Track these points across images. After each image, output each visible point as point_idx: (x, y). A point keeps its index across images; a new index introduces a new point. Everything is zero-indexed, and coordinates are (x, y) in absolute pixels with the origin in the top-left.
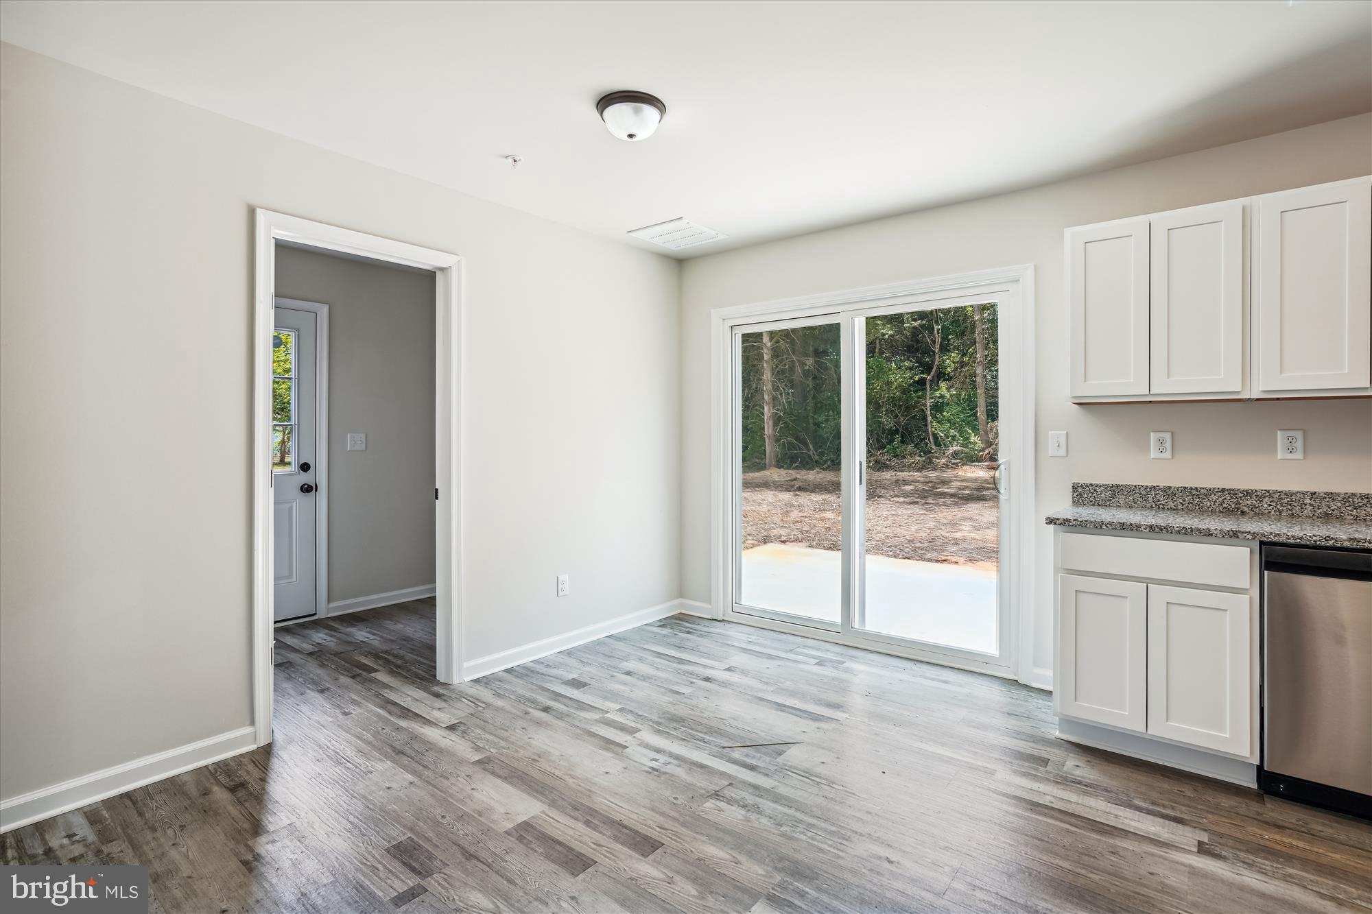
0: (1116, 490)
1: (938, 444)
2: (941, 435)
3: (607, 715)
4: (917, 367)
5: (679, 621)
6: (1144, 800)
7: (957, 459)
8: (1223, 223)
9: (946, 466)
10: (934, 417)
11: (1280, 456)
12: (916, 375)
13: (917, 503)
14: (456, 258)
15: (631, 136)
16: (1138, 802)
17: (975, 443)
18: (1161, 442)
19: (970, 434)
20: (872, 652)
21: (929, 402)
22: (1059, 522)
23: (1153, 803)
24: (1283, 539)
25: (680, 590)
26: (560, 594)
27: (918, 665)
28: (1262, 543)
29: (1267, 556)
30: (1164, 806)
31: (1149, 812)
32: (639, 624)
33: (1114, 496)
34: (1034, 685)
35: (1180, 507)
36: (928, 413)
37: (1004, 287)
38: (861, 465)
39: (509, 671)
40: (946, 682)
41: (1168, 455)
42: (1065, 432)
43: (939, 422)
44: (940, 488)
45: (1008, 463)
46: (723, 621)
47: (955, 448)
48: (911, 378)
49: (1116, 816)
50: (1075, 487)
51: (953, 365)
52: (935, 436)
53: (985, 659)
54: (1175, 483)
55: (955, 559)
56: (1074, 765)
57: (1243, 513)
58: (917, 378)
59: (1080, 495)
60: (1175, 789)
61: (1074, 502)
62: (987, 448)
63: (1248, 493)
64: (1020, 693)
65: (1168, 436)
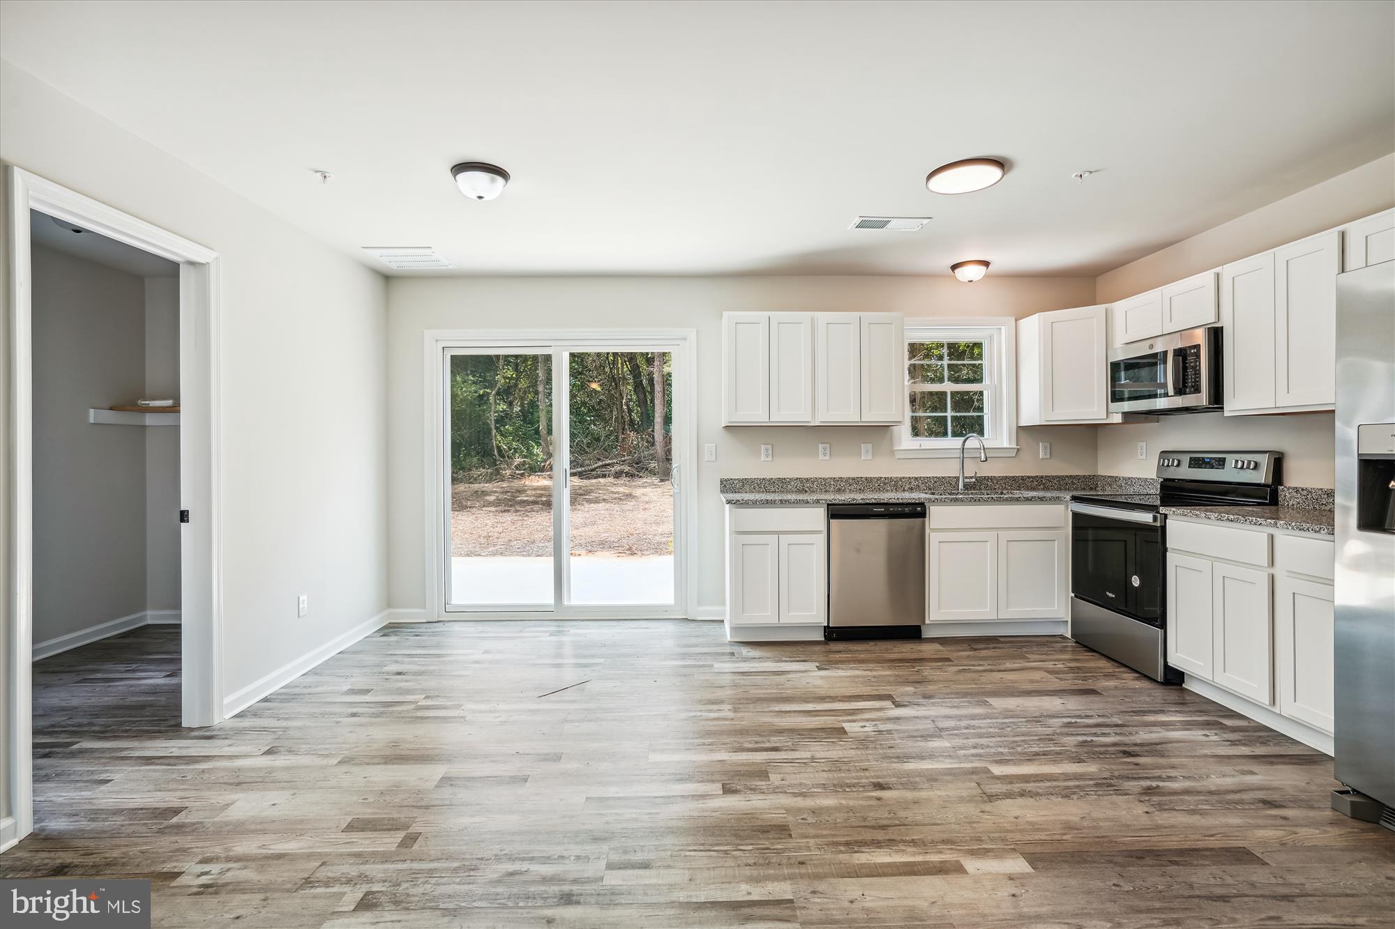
0: (744, 482)
1: (502, 455)
2: (504, 447)
3: (419, 704)
4: (481, 381)
5: (391, 629)
6: (786, 657)
7: (521, 470)
8: (803, 325)
9: (513, 476)
10: (497, 428)
11: (820, 458)
12: (481, 389)
13: (508, 511)
14: (213, 255)
15: (480, 197)
16: (783, 659)
17: (538, 455)
18: (767, 450)
19: (532, 446)
20: (582, 620)
21: (493, 416)
22: (733, 502)
23: (791, 657)
24: (837, 502)
25: (389, 599)
26: (301, 614)
27: (621, 622)
28: (828, 505)
29: (831, 512)
30: (795, 657)
31: (791, 661)
32: (361, 638)
33: (743, 486)
34: (699, 618)
35: (777, 490)
36: (493, 426)
37: (678, 342)
38: (566, 472)
39: (265, 700)
40: (647, 628)
41: (770, 459)
42: (714, 445)
43: (502, 435)
44: (518, 497)
45: (679, 467)
46: (438, 622)
47: (518, 460)
48: (476, 392)
49: (780, 667)
50: (722, 482)
51: (503, 381)
52: (499, 448)
53: (665, 608)
54: (775, 476)
55: (578, 552)
56: (745, 651)
57: (806, 491)
58: (481, 392)
59: (725, 486)
60: (795, 649)
61: (721, 491)
62: (548, 459)
63: (807, 480)
64: (693, 625)
65: (770, 447)
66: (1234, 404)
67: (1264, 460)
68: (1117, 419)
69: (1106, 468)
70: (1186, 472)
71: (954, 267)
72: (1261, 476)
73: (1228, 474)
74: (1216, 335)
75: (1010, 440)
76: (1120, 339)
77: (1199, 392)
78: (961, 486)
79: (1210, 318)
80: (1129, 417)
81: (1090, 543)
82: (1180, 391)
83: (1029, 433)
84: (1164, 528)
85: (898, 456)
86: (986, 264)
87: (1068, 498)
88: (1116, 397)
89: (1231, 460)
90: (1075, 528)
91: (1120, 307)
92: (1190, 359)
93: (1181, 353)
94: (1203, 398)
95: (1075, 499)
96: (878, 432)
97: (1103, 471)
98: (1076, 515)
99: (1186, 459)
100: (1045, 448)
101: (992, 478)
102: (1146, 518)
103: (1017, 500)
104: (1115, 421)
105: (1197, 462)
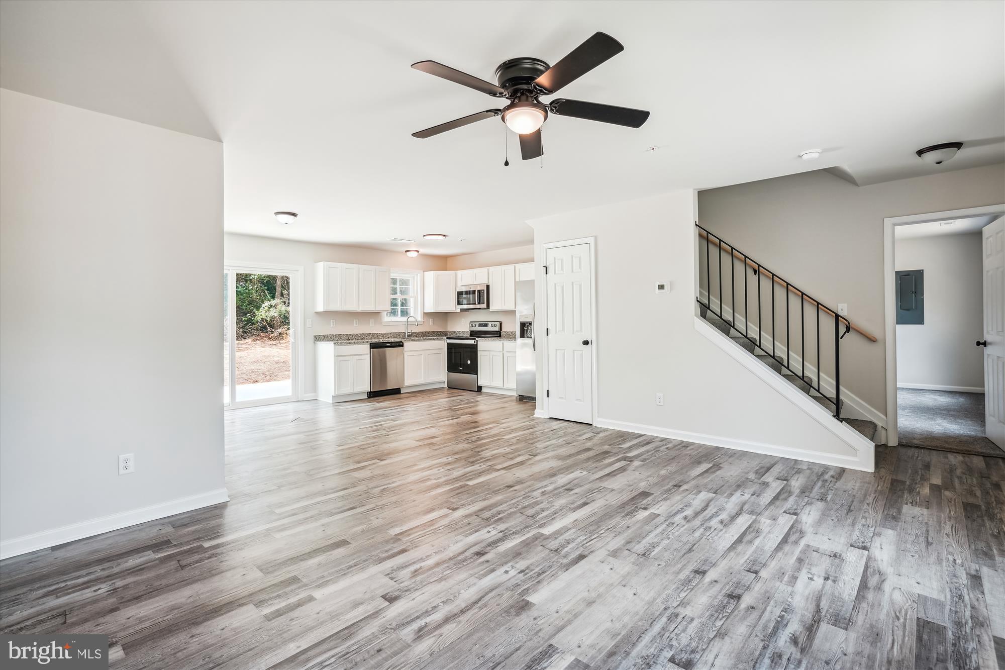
8: (355, 270)
11: (354, 325)
18: (333, 322)
22: (336, 344)
28: (370, 343)
29: (372, 346)
33: (324, 338)
34: (305, 399)
35: (338, 339)
37: (294, 272)
41: (334, 326)
42: (311, 320)
50: (315, 336)
53: (288, 397)
57: (353, 339)
59: (317, 338)
61: (314, 341)
66: (492, 308)
67: (498, 324)
68: (459, 311)
69: (450, 328)
70: (478, 328)
71: (406, 251)
72: (497, 329)
73: (489, 328)
74: (488, 287)
75: (421, 318)
76: (460, 283)
77: (484, 304)
78: (406, 336)
79: (486, 282)
80: (462, 310)
81: (453, 354)
82: (479, 303)
83: (427, 315)
84: (477, 344)
85: (383, 324)
86: (418, 251)
87: (446, 338)
88: (459, 303)
89: (490, 324)
90: (448, 349)
91: (459, 273)
92: (481, 293)
93: (479, 291)
94: (485, 306)
95: (447, 338)
96: (376, 314)
97: (449, 329)
98: (448, 344)
99: (477, 324)
100: (432, 321)
101: (415, 333)
102: (472, 342)
103: (431, 339)
104: (457, 311)
105: (480, 325)
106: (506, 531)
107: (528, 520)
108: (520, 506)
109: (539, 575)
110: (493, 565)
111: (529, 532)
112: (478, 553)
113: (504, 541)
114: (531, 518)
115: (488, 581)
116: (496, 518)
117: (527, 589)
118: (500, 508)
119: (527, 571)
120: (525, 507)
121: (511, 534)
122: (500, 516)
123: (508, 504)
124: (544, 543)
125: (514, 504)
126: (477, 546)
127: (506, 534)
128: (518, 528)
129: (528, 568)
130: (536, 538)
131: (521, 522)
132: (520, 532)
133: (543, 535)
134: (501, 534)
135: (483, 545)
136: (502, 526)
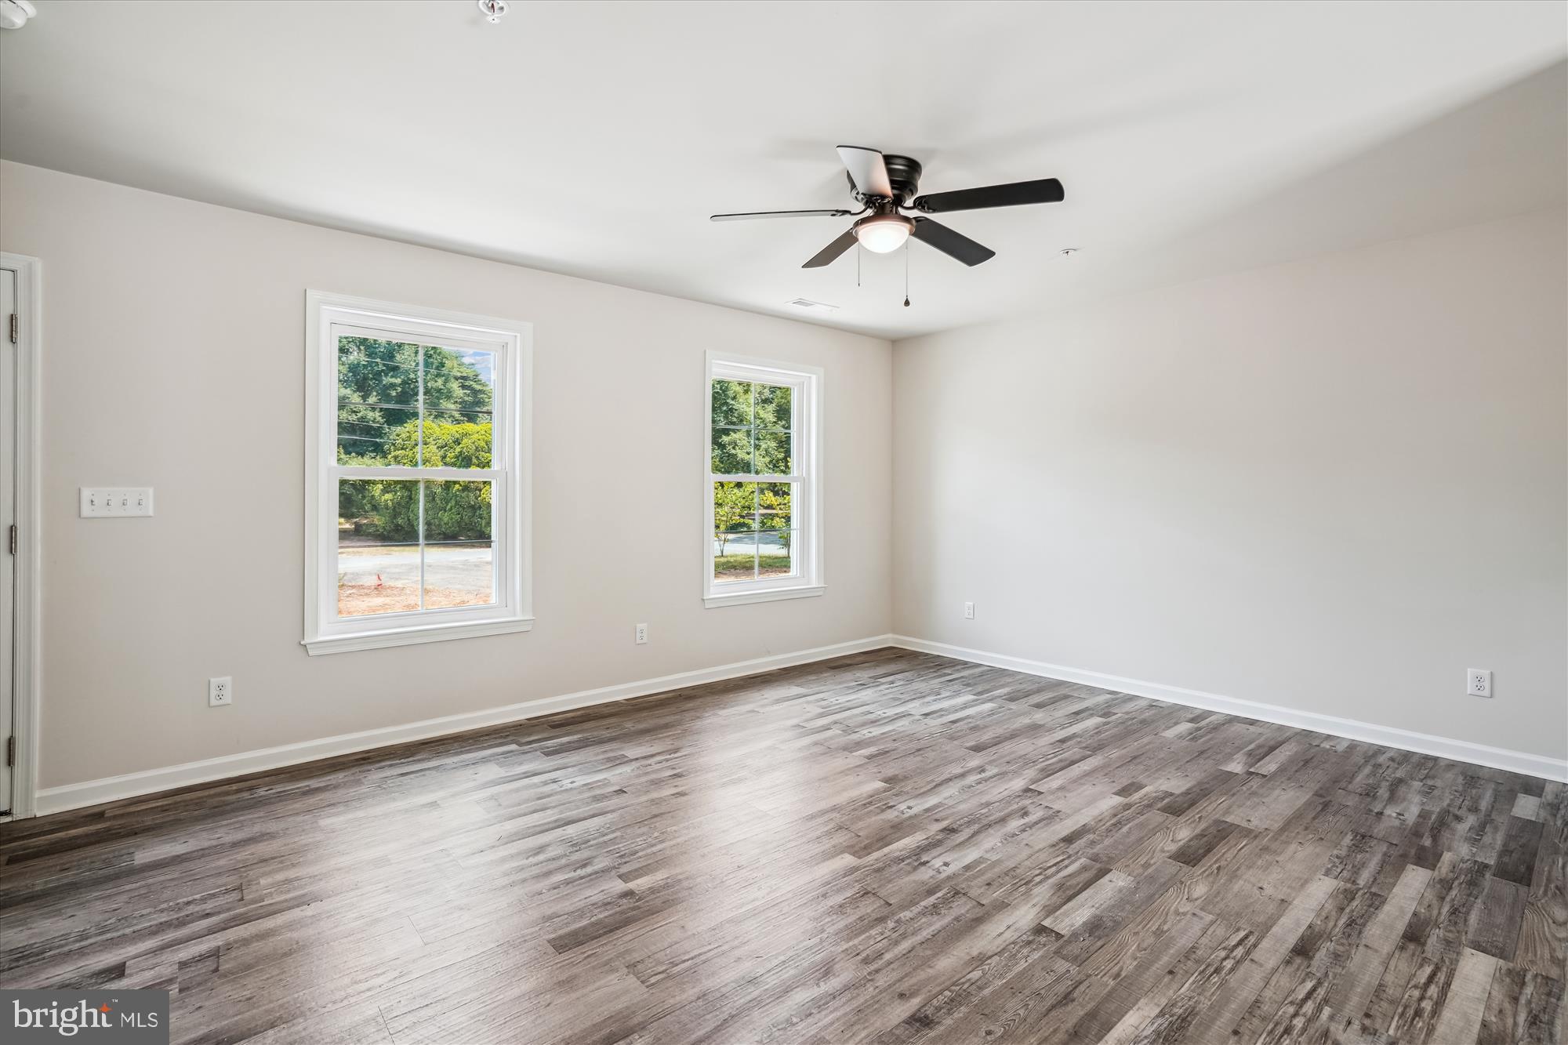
106: (916, 864)
107: (875, 886)
108: (891, 924)
109: (870, 803)
110: (929, 816)
111: (876, 860)
112: (953, 832)
113: (918, 847)
114: (869, 889)
115: (931, 801)
116: (939, 894)
117: (885, 791)
118: (938, 923)
119: (884, 807)
120: (881, 920)
121: (908, 858)
122: (932, 900)
123: (919, 938)
124: (856, 840)
125: (904, 936)
126: (958, 842)
127: (915, 858)
128: (894, 868)
129: (883, 811)
130: (867, 849)
131: (890, 882)
132: (891, 861)
133: (854, 854)
134: (924, 858)
135: (950, 843)
136: (924, 875)
